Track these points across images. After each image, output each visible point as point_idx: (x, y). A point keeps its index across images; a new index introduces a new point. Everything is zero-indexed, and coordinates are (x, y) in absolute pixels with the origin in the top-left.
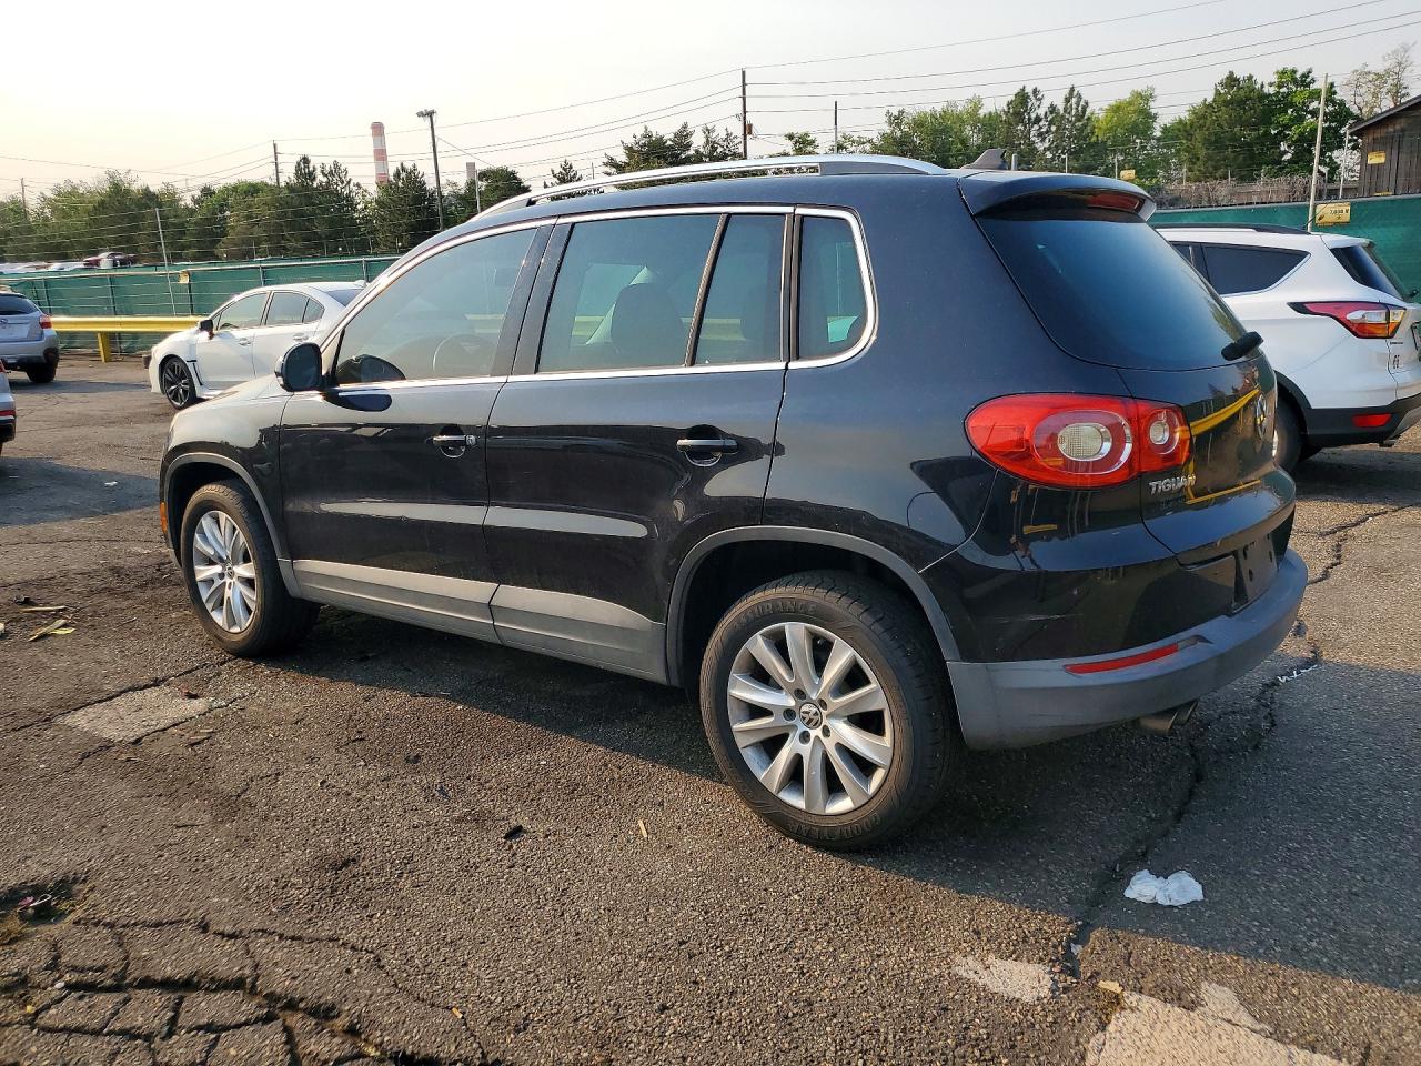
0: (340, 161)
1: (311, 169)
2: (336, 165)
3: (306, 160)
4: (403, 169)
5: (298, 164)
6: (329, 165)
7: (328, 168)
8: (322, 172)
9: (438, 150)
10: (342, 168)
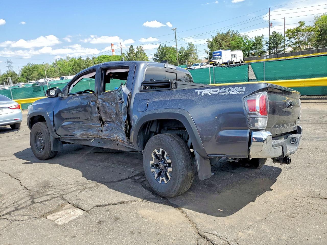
0: (141, 46)
1: (133, 48)
2: (140, 47)
3: (132, 46)
4: (161, 46)
5: (130, 47)
6: (139, 47)
7: (138, 47)
8: (137, 49)
9: (177, 39)
10: (142, 47)
